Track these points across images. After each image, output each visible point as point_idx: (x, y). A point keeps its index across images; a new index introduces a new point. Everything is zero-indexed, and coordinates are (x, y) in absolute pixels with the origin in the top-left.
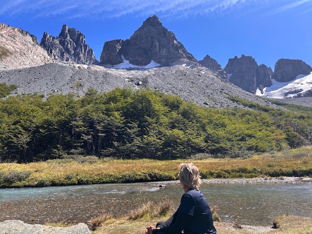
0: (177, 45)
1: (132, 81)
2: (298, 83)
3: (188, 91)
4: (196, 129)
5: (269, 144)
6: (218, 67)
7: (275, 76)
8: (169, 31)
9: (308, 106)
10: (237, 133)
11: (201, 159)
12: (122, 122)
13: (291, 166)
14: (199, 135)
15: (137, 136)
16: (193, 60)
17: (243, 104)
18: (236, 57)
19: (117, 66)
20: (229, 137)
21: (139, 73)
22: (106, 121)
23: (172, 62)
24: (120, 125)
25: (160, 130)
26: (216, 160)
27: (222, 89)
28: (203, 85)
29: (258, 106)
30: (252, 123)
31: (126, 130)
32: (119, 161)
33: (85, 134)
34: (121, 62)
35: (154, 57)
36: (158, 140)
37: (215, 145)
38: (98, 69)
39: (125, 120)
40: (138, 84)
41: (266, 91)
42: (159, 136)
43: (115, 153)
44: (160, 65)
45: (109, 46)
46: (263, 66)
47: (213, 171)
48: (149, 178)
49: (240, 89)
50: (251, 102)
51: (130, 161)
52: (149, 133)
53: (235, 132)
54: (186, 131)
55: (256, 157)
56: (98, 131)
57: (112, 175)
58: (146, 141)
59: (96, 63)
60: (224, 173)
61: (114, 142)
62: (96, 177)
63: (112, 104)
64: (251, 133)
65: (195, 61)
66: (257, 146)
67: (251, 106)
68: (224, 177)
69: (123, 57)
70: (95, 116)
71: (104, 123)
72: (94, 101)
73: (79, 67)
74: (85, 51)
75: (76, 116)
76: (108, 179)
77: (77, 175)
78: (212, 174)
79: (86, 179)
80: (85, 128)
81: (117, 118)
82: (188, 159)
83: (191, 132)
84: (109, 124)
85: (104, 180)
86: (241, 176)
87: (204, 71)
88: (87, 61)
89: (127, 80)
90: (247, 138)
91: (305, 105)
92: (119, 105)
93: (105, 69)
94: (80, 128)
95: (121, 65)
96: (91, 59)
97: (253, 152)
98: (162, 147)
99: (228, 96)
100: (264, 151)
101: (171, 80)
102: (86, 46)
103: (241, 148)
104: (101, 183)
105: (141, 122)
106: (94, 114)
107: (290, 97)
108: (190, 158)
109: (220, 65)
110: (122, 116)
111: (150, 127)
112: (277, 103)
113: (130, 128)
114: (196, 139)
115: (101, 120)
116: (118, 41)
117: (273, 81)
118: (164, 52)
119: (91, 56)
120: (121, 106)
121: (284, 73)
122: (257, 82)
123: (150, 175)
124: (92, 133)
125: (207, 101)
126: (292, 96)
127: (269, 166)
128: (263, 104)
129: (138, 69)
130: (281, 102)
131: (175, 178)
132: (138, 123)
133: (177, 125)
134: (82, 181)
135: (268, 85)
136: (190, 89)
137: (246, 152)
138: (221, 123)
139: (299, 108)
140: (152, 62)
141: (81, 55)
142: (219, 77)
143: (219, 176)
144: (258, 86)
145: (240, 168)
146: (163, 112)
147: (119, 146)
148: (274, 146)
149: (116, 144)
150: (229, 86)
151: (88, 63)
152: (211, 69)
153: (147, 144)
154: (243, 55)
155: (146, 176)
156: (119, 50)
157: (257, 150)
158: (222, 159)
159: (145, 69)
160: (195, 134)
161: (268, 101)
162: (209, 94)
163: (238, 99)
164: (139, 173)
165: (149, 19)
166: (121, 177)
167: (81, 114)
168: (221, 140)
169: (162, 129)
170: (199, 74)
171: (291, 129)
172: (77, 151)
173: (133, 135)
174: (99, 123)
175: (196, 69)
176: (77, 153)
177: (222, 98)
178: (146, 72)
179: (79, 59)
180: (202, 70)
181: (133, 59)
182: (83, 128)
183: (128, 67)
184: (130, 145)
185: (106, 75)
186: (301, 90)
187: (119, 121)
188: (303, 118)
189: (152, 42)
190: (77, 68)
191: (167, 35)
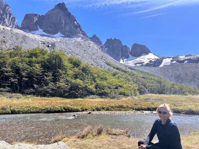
0: (76, 25)
1: (44, 43)
2: (142, 58)
3: (82, 55)
4: (90, 80)
5: (131, 92)
6: (100, 43)
7: (131, 53)
8: (72, 15)
9: (146, 71)
10: (114, 84)
11: (93, 99)
12: (41, 71)
13: (146, 105)
14: (91, 84)
15: (52, 82)
16: (86, 36)
17: (113, 67)
18: (111, 39)
19: (33, 32)
20: (109, 86)
21: (49, 39)
22: (28, 70)
23: (73, 35)
24: (39, 73)
25: (68, 79)
26: (102, 100)
27: (102, 57)
28: (91, 53)
29: (121, 69)
30: (121, 79)
31: (43, 77)
32: (37, 98)
33: (12, 77)
34: (37, 29)
35: (60, 30)
36: (66, 85)
37: (101, 90)
38: (18, 32)
39: (43, 70)
40: (48, 47)
41: (126, 61)
42: (66, 83)
43: (35, 92)
44: (64, 36)
45: (28, 17)
46: (126, 46)
47: (104, 107)
48: (64, 110)
49: (112, 58)
50: (118, 66)
51: (46, 98)
52: (59, 81)
53: (112, 84)
54: (85, 81)
55: (124, 99)
56: (23, 76)
57: (37, 108)
58: (58, 85)
59: (17, 27)
60: (110, 108)
61: (34, 85)
62: (25, 109)
63: (34, 58)
64: (121, 85)
65: (87, 37)
66: (124, 93)
67: (117, 69)
68: (111, 110)
69: (38, 27)
70: (21, 65)
71: (27, 71)
72: (19, 55)
73: (3, 28)
74: (9, 17)
75: (5, 64)
76: (34, 110)
77: (11, 107)
78: (103, 108)
79: (17, 110)
80: (13, 74)
81: (38, 68)
82: (85, 98)
83: (87, 82)
84: (31, 72)
85: (32, 111)
86: (120, 110)
87: (92, 44)
88: (10, 25)
89: (40, 42)
90: (119, 88)
91: (145, 71)
92: (39, 59)
93: (24, 33)
94: (9, 73)
95: (37, 32)
96: (13, 24)
97: (122, 96)
98: (68, 90)
99: (105, 61)
100: (128, 96)
101: (71, 47)
102: (10, 15)
103: (116, 93)
104: (29, 113)
105: (55, 72)
106: (20, 64)
107: (138, 66)
108: (86, 98)
109: (101, 42)
110: (41, 68)
111: (61, 76)
112: (131, 68)
113: (46, 76)
114: (90, 86)
115: (25, 68)
116: (36, 15)
117: (130, 55)
118: (67, 28)
119: (14, 22)
120: (40, 60)
121: (136, 52)
122: (121, 55)
123: (64, 108)
124: (18, 77)
125: (93, 63)
126: (139, 65)
127: (135, 105)
128: (124, 68)
129: (49, 36)
130: (133, 68)
131: (81, 110)
132: (52, 73)
133: (78, 76)
134: (15, 111)
135: (127, 57)
136: (83, 54)
137: (119, 96)
138: (105, 77)
139: (142, 72)
140: (59, 33)
141: (6, 20)
142: (101, 49)
143: (108, 110)
144: (122, 57)
145: (120, 105)
146: (69, 67)
147: (37, 88)
148: (133, 93)
149: (35, 86)
150: (106, 55)
151: (11, 27)
152: (96, 43)
153: (59, 88)
154: (115, 38)
155: (62, 109)
156: (36, 21)
157: (124, 94)
158: (106, 99)
159: (54, 37)
160: (90, 83)
161: (126, 66)
162: (94, 59)
163: (111, 64)
164: (57, 107)
165: (59, 4)
166: (44, 109)
167: (9, 63)
168: (105, 88)
169: (69, 79)
170: (89, 45)
171: (140, 84)
172: (5, 89)
173: (49, 81)
174: (24, 71)
175: (87, 42)
176: (5, 91)
177: (101, 62)
178: (54, 39)
179: (4, 22)
180: (91, 43)
181: (46, 29)
182: (11, 73)
183: (42, 34)
184: (46, 87)
185: (25, 37)
186: (144, 62)
187: (38, 70)
188: (144, 78)
189: (60, 20)
190: (2, 29)
191: (71, 17)
